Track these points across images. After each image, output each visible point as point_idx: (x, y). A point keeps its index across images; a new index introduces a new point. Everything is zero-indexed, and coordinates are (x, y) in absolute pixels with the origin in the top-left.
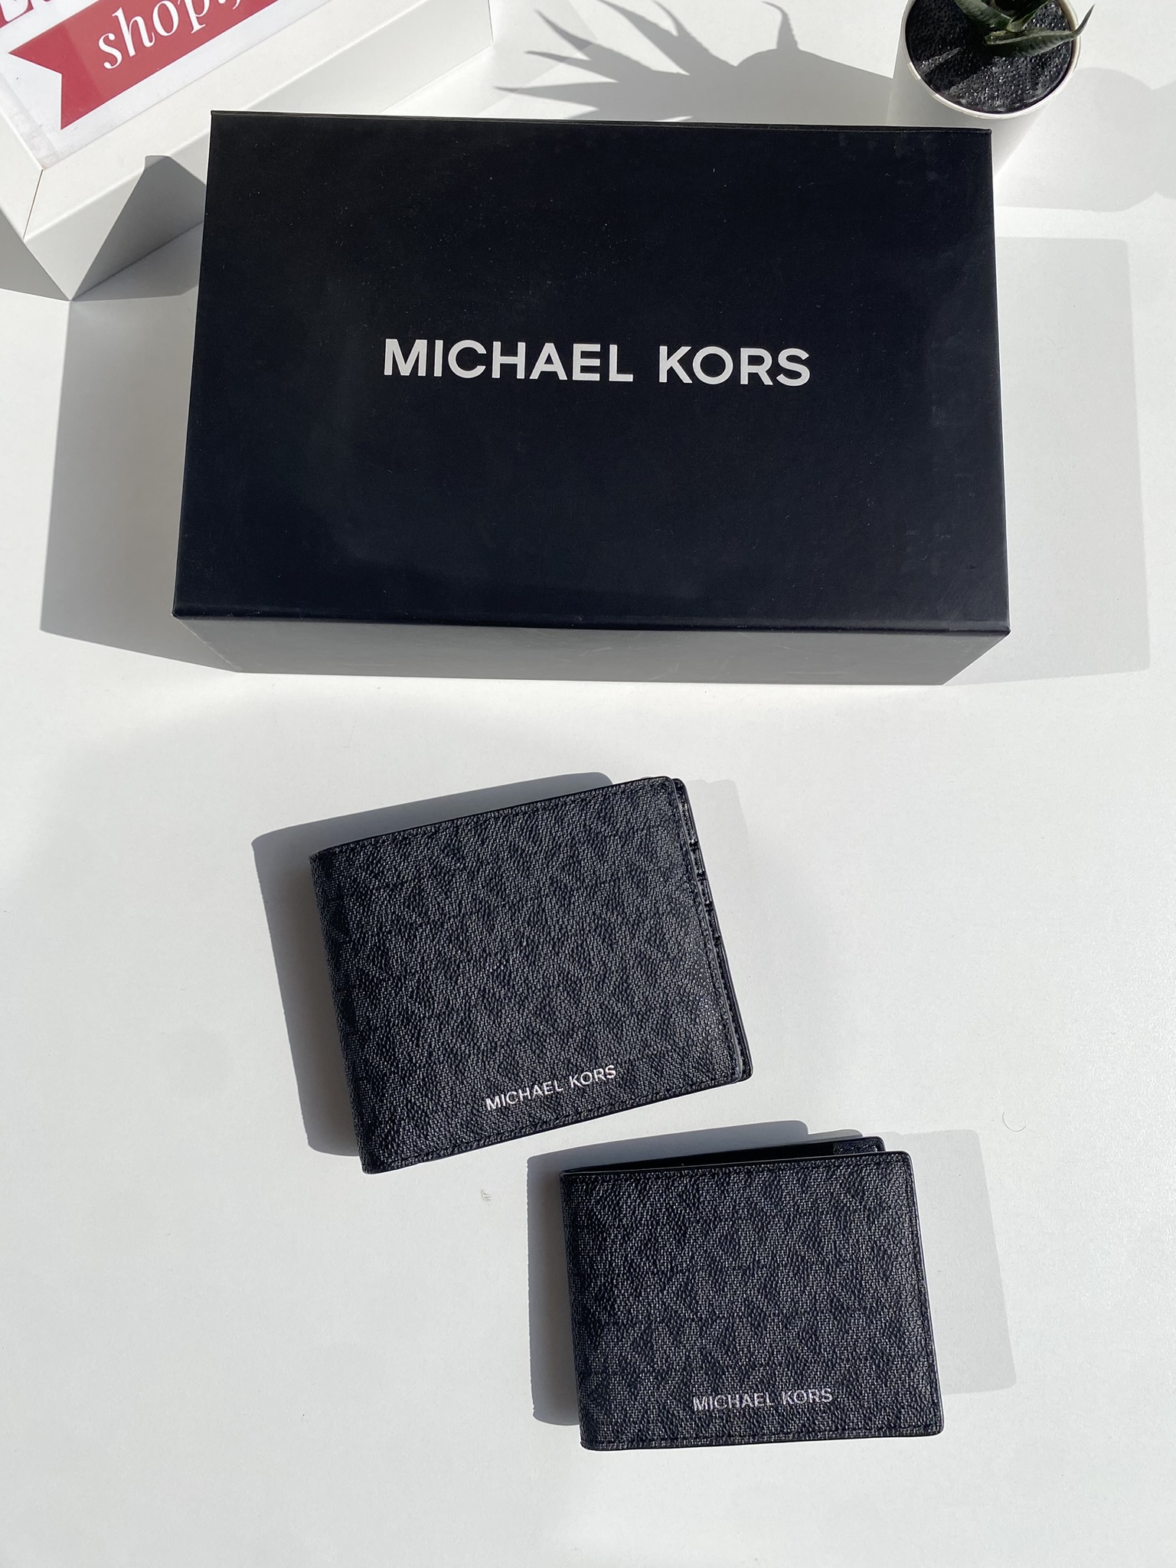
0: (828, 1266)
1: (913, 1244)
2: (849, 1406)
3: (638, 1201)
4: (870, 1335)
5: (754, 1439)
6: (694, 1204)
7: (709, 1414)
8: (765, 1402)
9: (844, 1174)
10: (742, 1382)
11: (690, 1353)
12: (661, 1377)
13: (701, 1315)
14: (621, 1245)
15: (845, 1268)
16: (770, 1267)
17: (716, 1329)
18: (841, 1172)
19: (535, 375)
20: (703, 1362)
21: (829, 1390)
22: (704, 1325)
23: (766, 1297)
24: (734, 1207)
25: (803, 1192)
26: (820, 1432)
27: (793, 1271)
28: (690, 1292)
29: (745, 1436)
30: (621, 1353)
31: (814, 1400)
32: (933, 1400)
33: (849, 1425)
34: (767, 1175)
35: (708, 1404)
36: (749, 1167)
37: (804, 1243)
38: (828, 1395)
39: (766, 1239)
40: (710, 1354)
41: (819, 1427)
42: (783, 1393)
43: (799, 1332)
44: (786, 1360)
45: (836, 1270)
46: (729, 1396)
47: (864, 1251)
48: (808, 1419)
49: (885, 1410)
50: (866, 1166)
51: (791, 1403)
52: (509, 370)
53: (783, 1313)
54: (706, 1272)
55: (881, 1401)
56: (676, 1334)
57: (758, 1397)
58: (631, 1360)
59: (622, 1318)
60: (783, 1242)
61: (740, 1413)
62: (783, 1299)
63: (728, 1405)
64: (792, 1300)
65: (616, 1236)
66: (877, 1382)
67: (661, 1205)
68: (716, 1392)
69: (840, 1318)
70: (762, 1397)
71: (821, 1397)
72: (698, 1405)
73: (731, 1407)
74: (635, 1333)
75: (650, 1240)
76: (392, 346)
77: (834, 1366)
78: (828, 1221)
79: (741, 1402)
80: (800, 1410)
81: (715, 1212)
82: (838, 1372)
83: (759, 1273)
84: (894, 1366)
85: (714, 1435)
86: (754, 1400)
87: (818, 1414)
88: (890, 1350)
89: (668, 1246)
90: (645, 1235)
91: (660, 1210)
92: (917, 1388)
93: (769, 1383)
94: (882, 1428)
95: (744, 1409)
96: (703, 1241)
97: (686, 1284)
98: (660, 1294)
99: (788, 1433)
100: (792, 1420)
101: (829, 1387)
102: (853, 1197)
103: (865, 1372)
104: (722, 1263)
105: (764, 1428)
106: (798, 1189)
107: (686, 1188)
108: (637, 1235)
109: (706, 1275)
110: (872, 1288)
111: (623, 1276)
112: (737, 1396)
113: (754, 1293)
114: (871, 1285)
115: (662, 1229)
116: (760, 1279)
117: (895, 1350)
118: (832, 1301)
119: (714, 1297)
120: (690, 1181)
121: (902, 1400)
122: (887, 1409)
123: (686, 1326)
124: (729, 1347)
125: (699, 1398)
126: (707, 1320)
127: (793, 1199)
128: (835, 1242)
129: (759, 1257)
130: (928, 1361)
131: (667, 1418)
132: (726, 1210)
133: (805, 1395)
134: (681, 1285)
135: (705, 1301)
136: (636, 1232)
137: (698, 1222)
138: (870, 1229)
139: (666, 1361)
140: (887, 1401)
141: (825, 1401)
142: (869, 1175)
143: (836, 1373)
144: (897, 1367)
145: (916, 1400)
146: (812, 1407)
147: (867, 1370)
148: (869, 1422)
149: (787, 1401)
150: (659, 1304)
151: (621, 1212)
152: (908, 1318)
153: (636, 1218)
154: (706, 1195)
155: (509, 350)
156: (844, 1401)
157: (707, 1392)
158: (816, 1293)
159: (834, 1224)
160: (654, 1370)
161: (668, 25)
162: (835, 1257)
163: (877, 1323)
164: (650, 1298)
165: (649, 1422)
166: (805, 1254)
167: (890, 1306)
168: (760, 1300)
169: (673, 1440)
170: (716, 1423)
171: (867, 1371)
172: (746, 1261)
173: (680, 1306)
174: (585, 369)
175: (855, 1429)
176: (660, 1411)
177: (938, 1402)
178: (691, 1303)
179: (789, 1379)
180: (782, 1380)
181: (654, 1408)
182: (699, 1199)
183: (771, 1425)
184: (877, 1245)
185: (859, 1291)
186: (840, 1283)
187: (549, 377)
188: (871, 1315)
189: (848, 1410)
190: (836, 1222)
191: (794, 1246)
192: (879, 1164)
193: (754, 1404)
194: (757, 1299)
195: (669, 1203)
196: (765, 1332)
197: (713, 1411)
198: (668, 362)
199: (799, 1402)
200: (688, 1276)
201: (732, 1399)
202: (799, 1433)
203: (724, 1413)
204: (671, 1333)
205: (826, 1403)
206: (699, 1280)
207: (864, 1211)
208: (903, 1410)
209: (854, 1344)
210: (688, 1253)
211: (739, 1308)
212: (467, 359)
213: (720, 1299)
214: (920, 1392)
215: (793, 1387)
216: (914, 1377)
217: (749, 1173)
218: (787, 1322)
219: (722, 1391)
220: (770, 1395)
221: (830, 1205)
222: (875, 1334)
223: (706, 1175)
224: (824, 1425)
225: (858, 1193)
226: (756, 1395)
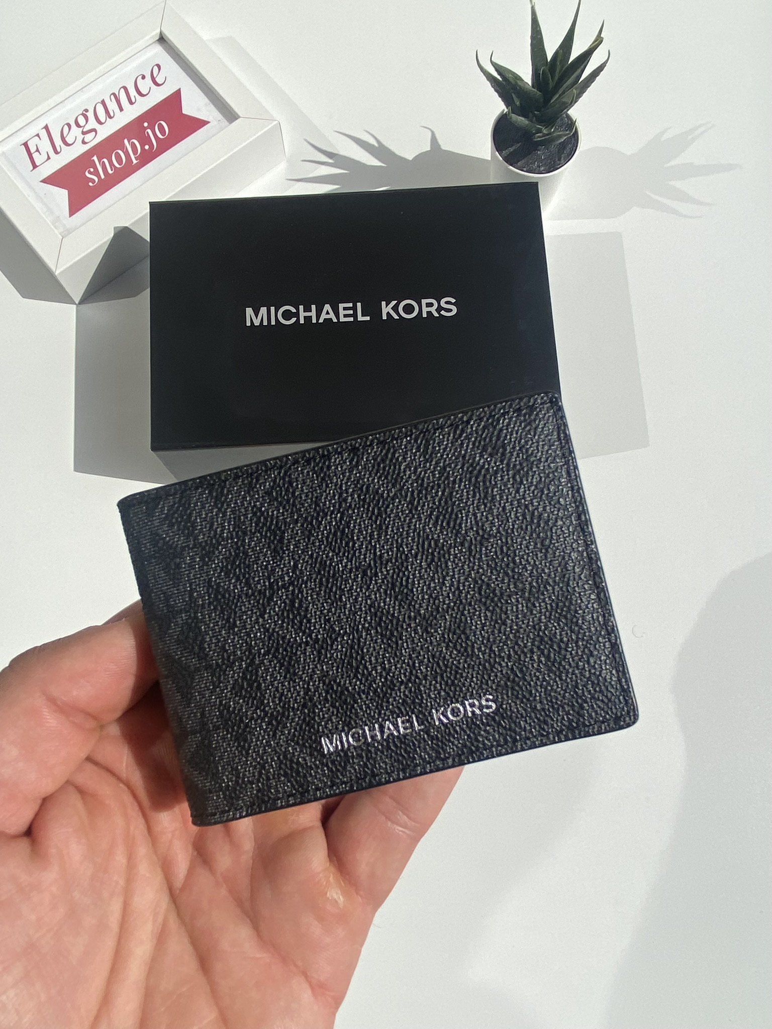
0: (470, 547)
1: (575, 502)
2: (518, 711)
3: (215, 510)
4: (533, 622)
5: (404, 773)
6: (288, 501)
7: (343, 754)
8: (412, 726)
9: (477, 429)
10: (379, 707)
11: (309, 685)
12: (276, 722)
13: (317, 636)
14: (201, 568)
15: (492, 545)
16: (397, 561)
17: (338, 649)
18: (472, 428)
20: (327, 692)
21: (491, 697)
22: (321, 648)
23: (396, 598)
24: (340, 495)
25: (426, 461)
26: (486, 750)
27: (426, 561)
28: (298, 610)
29: (393, 772)
30: (221, 702)
31: (473, 712)
32: (622, 686)
33: (520, 735)
34: (378, 448)
35: (341, 742)
36: (354, 442)
37: (435, 524)
38: (490, 703)
39: (387, 528)
40: (335, 681)
41: (484, 744)
42: (434, 711)
43: (443, 634)
44: (432, 670)
45: (481, 550)
46: (366, 728)
48: (469, 736)
49: (563, 708)
50: (503, 414)
51: (445, 721)
53: (420, 615)
54: (315, 581)
55: (557, 699)
56: (288, 666)
57: (403, 722)
58: (235, 708)
59: (215, 658)
60: (409, 527)
61: (382, 745)
62: (418, 597)
63: (366, 738)
64: (431, 596)
65: (192, 558)
66: (549, 676)
67: (246, 509)
68: (348, 726)
69: (493, 607)
70: (408, 721)
71: (481, 707)
72: (328, 746)
73: (370, 740)
74: (233, 675)
75: (237, 555)
77: (492, 667)
78: (462, 490)
79: (382, 732)
80: (458, 728)
81: (317, 505)
82: (499, 674)
83: (384, 570)
84: (568, 653)
85: (353, 777)
86: (397, 727)
87: (480, 728)
88: (561, 635)
89: (262, 558)
90: (229, 550)
91: (245, 515)
92: (600, 675)
93: (414, 702)
94: (562, 730)
95: (387, 740)
96: (307, 545)
97: (293, 602)
98: (261, 620)
99: (446, 758)
100: (449, 741)
101: (490, 694)
102: (491, 455)
103: (533, 666)
104: (334, 567)
105: (415, 758)
106: (420, 459)
107: (275, 481)
108: (220, 552)
109: (315, 585)
110: (529, 563)
111: (209, 607)
112: (376, 726)
113: (380, 596)
114: (527, 560)
115: (251, 539)
116: (386, 578)
117: (567, 634)
118: (480, 589)
119: (329, 611)
120: (279, 473)
121: (583, 692)
122: (566, 706)
123: (299, 653)
124: (358, 667)
125: (328, 738)
126: (324, 640)
127: (415, 472)
128: (475, 515)
129: (380, 551)
130: (610, 641)
131: (292, 768)
132: (330, 501)
133: (461, 709)
134: (285, 603)
135: (320, 618)
136: (218, 549)
137: (297, 521)
138: (518, 491)
139: (280, 700)
140: (564, 697)
141: (488, 711)
142: (509, 424)
143: (496, 676)
144: (571, 654)
145: (601, 691)
146: (472, 722)
148: (546, 727)
149: (440, 719)
150: (260, 632)
151: (194, 528)
152: (579, 593)
153: (216, 531)
154: (302, 487)
156: (510, 706)
157: (337, 728)
158: (459, 582)
159: (472, 493)
160: (266, 713)
162: (478, 534)
163: (540, 606)
164: (249, 626)
165: (268, 779)
166: (439, 536)
167: (555, 581)
168: (389, 604)
170: (354, 763)
171: (535, 665)
172: (365, 558)
173: (287, 629)
175: (528, 739)
176: (281, 762)
177: (629, 687)
178: (301, 622)
179: (439, 693)
180: (429, 696)
181: (272, 759)
182: (293, 493)
183: (422, 754)
184: (529, 510)
185: (513, 571)
186: (488, 565)
188: (532, 597)
189: (517, 717)
190: (473, 490)
191: (424, 530)
192: (519, 410)
193: (399, 731)
194: (385, 602)
195: (255, 506)
196: (400, 642)
197: (349, 749)
199: (454, 719)
200: (293, 591)
201: (370, 730)
202: (460, 756)
203: (362, 750)
204: (282, 665)
205: (488, 714)
206: (307, 594)
207: (508, 471)
208: (585, 705)
209: (515, 637)
210: (289, 563)
211: (364, 618)
213: (338, 611)
214: (605, 679)
215: (445, 699)
216: (595, 662)
217: (354, 450)
218: (427, 625)
219: (356, 723)
220: (417, 717)
221: (463, 470)
222: (540, 619)
223: (298, 462)
224: (489, 740)
225: (498, 449)
226: (399, 720)
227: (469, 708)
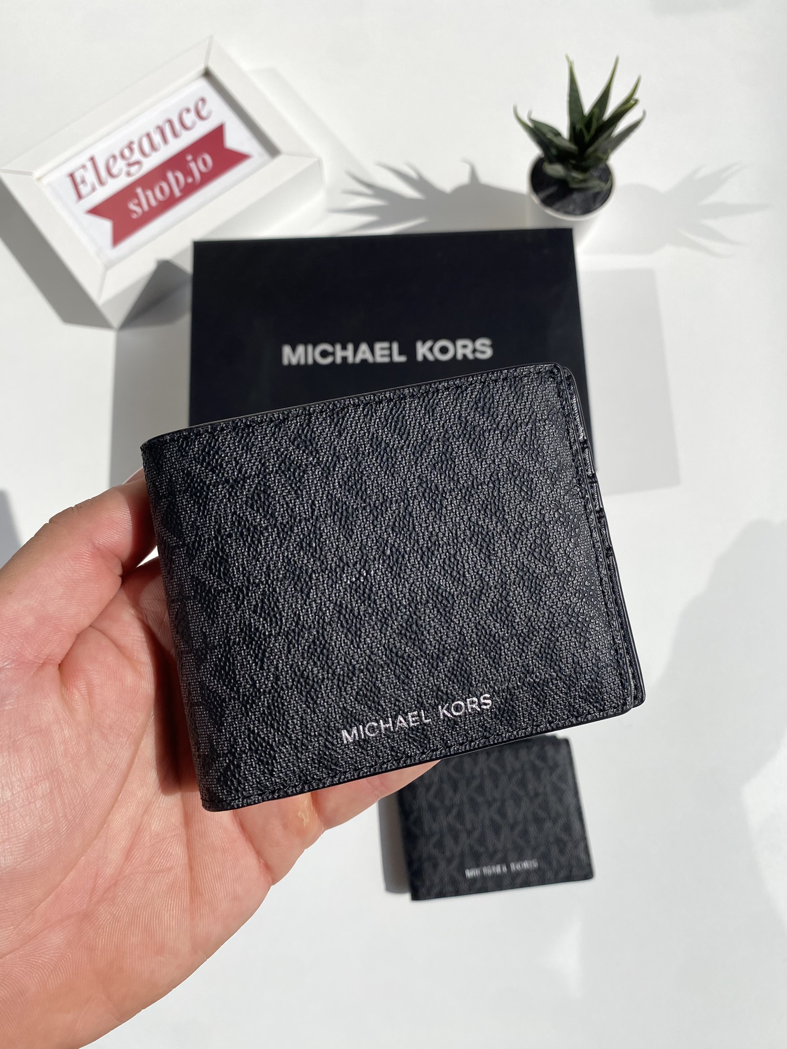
0: (531, 797)
1: (574, 783)
2: (546, 868)
4: (554, 832)
5: (497, 889)
7: (474, 878)
8: (502, 869)
10: (490, 860)
12: (449, 861)
13: (467, 828)
15: (540, 797)
16: (500, 800)
17: (476, 834)
19: (358, 360)
20: (470, 851)
22: (469, 833)
23: (500, 815)
24: (482, 770)
26: (532, 883)
28: (461, 815)
30: (428, 850)
32: (588, 863)
33: (547, 878)
35: (475, 873)
38: (536, 863)
39: (499, 786)
40: (473, 847)
41: (531, 880)
43: (518, 832)
47: (549, 789)
48: (526, 876)
49: (565, 868)
51: (516, 869)
52: (344, 359)
53: (509, 823)
55: (563, 864)
56: (456, 838)
58: (433, 853)
59: (427, 831)
60: (507, 786)
61: (490, 876)
62: (509, 816)
66: (559, 855)
68: (477, 867)
70: (501, 867)
72: (468, 873)
76: (287, 350)
77: (537, 848)
78: (530, 775)
80: (520, 873)
83: (497, 804)
84: (567, 846)
85: (478, 888)
86: (498, 869)
87: (530, 873)
88: (565, 838)
89: (448, 792)
93: (504, 859)
94: (563, 878)
96: (467, 789)
97: (459, 812)
98: (447, 818)
100: (517, 877)
101: (536, 859)
102: (542, 761)
104: (477, 800)
105: (503, 883)
106: (513, 758)
111: (427, 810)
113: (494, 814)
114: (552, 806)
116: (497, 806)
117: (567, 838)
119: (473, 817)
121: (572, 863)
124: (483, 842)
125: (468, 871)
126: (471, 829)
127: (511, 764)
129: (495, 795)
130: (584, 842)
131: (454, 881)
132: (477, 772)
134: (456, 812)
135: (469, 820)
137: (464, 779)
139: (451, 852)
140: (565, 864)
141: (534, 866)
143: (539, 852)
144: (569, 846)
145: (579, 863)
146: (528, 871)
147: (555, 850)
148: (558, 875)
152: (573, 823)
155: (344, 348)
156: (544, 866)
158: (525, 811)
161: (413, 174)
162: (534, 792)
165: (444, 884)
166: (518, 792)
167: (564, 815)
168: (497, 818)
169: (457, 893)
170: (478, 882)
173: (456, 823)
174: (383, 356)
175: (550, 880)
176: (450, 878)
177: (591, 863)
179: (514, 857)
180: (511, 857)
181: (446, 877)
183: (507, 881)
184: (555, 785)
185: (547, 809)
186: (538, 805)
187: (364, 361)
188: (554, 820)
189: (547, 870)
190: (534, 774)
191: (513, 788)
196: (501, 833)
197: (476, 876)
198: (422, 350)
199: (520, 868)
202: (522, 884)
203: (483, 877)
204: (453, 837)
206: (465, 809)
208: (573, 868)
210: (459, 796)
211: (487, 822)
212: (324, 354)
213: (477, 818)
214: (581, 859)
215: (516, 860)
216: (578, 852)
218: (512, 828)
219: (481, 866)
220: (505, 865)
221: (530, 766)
222: (557, 831)
224: (535, 879)
225: (544, 759)
227: (526, 865)
